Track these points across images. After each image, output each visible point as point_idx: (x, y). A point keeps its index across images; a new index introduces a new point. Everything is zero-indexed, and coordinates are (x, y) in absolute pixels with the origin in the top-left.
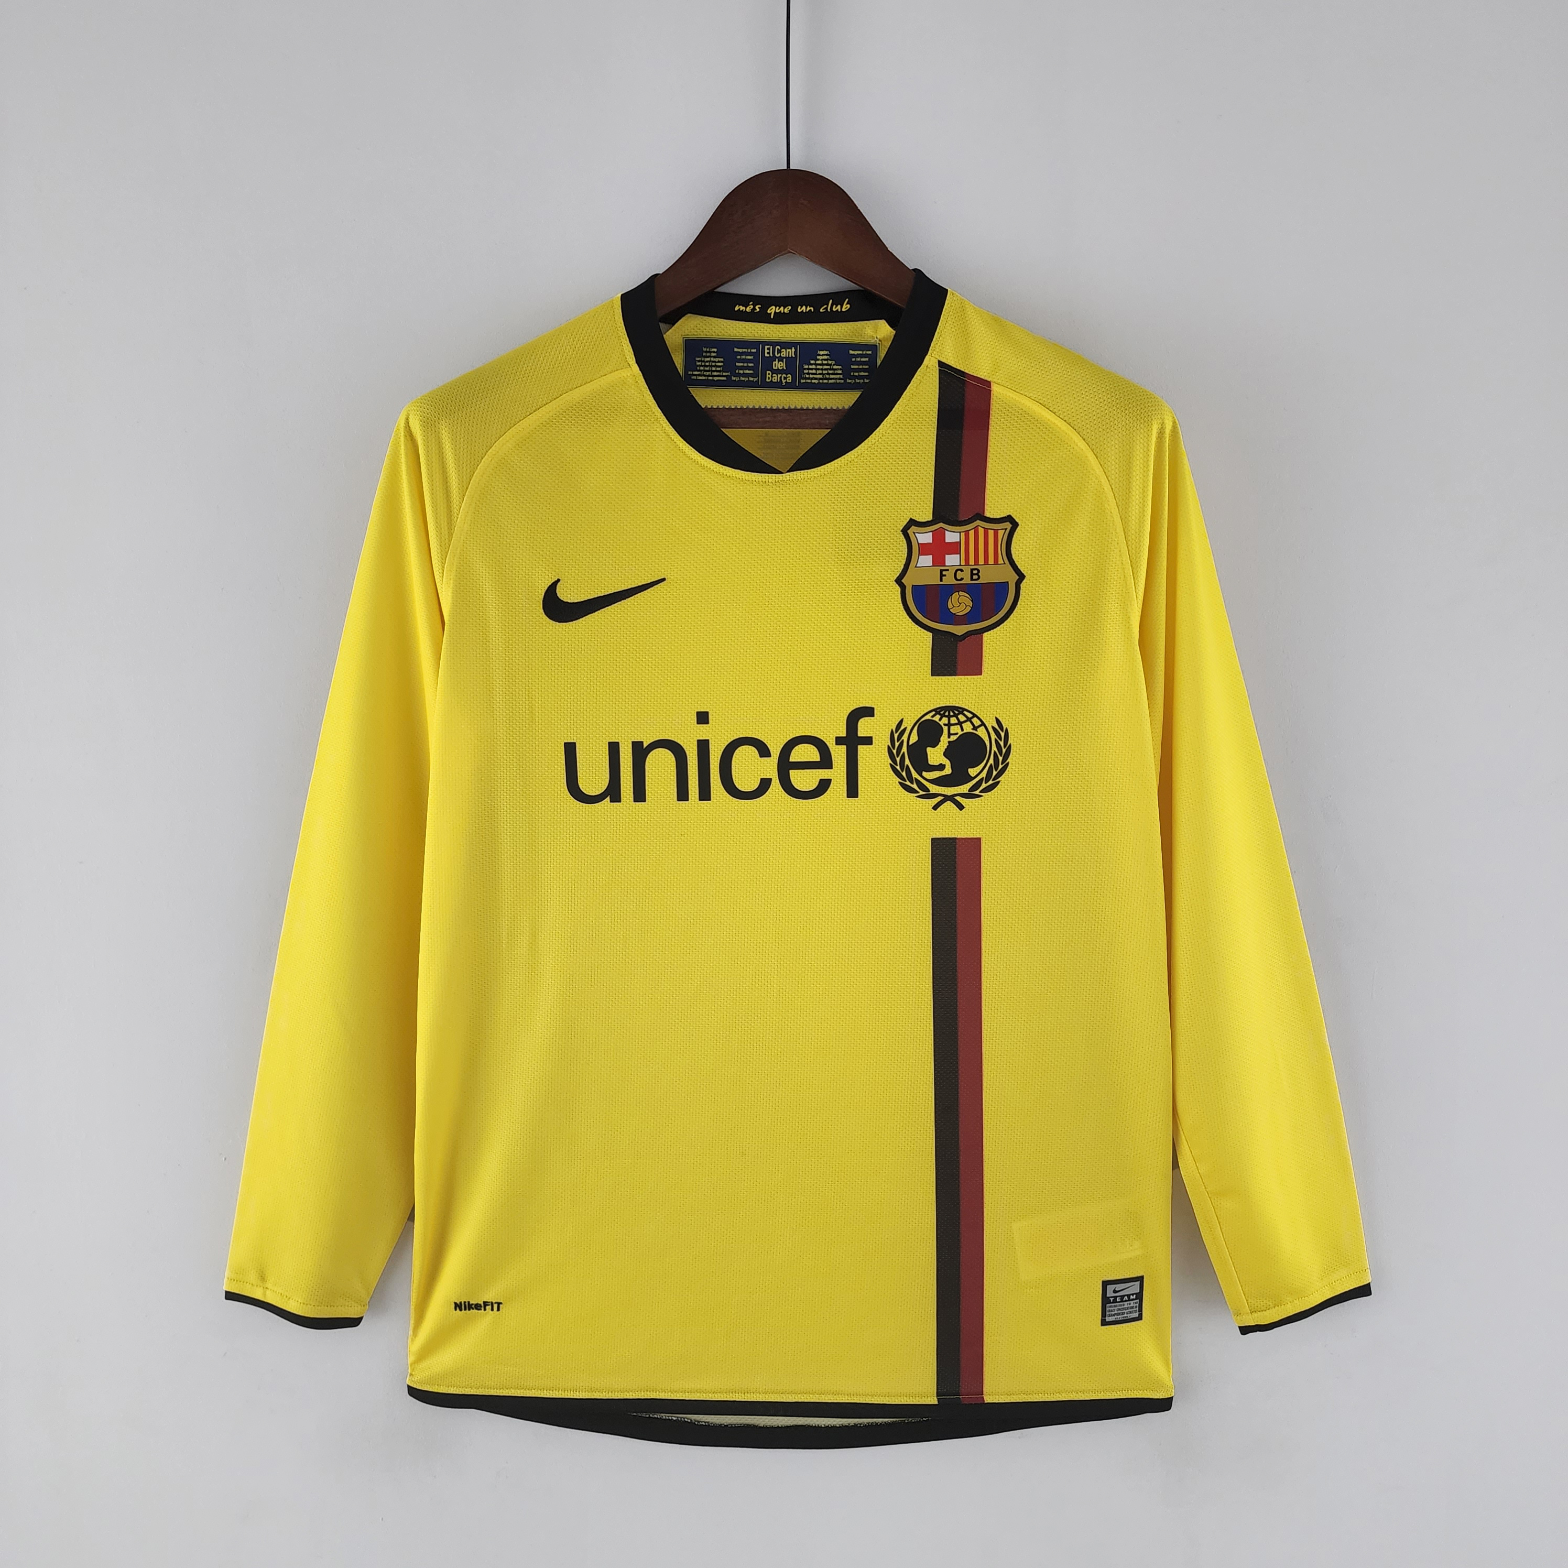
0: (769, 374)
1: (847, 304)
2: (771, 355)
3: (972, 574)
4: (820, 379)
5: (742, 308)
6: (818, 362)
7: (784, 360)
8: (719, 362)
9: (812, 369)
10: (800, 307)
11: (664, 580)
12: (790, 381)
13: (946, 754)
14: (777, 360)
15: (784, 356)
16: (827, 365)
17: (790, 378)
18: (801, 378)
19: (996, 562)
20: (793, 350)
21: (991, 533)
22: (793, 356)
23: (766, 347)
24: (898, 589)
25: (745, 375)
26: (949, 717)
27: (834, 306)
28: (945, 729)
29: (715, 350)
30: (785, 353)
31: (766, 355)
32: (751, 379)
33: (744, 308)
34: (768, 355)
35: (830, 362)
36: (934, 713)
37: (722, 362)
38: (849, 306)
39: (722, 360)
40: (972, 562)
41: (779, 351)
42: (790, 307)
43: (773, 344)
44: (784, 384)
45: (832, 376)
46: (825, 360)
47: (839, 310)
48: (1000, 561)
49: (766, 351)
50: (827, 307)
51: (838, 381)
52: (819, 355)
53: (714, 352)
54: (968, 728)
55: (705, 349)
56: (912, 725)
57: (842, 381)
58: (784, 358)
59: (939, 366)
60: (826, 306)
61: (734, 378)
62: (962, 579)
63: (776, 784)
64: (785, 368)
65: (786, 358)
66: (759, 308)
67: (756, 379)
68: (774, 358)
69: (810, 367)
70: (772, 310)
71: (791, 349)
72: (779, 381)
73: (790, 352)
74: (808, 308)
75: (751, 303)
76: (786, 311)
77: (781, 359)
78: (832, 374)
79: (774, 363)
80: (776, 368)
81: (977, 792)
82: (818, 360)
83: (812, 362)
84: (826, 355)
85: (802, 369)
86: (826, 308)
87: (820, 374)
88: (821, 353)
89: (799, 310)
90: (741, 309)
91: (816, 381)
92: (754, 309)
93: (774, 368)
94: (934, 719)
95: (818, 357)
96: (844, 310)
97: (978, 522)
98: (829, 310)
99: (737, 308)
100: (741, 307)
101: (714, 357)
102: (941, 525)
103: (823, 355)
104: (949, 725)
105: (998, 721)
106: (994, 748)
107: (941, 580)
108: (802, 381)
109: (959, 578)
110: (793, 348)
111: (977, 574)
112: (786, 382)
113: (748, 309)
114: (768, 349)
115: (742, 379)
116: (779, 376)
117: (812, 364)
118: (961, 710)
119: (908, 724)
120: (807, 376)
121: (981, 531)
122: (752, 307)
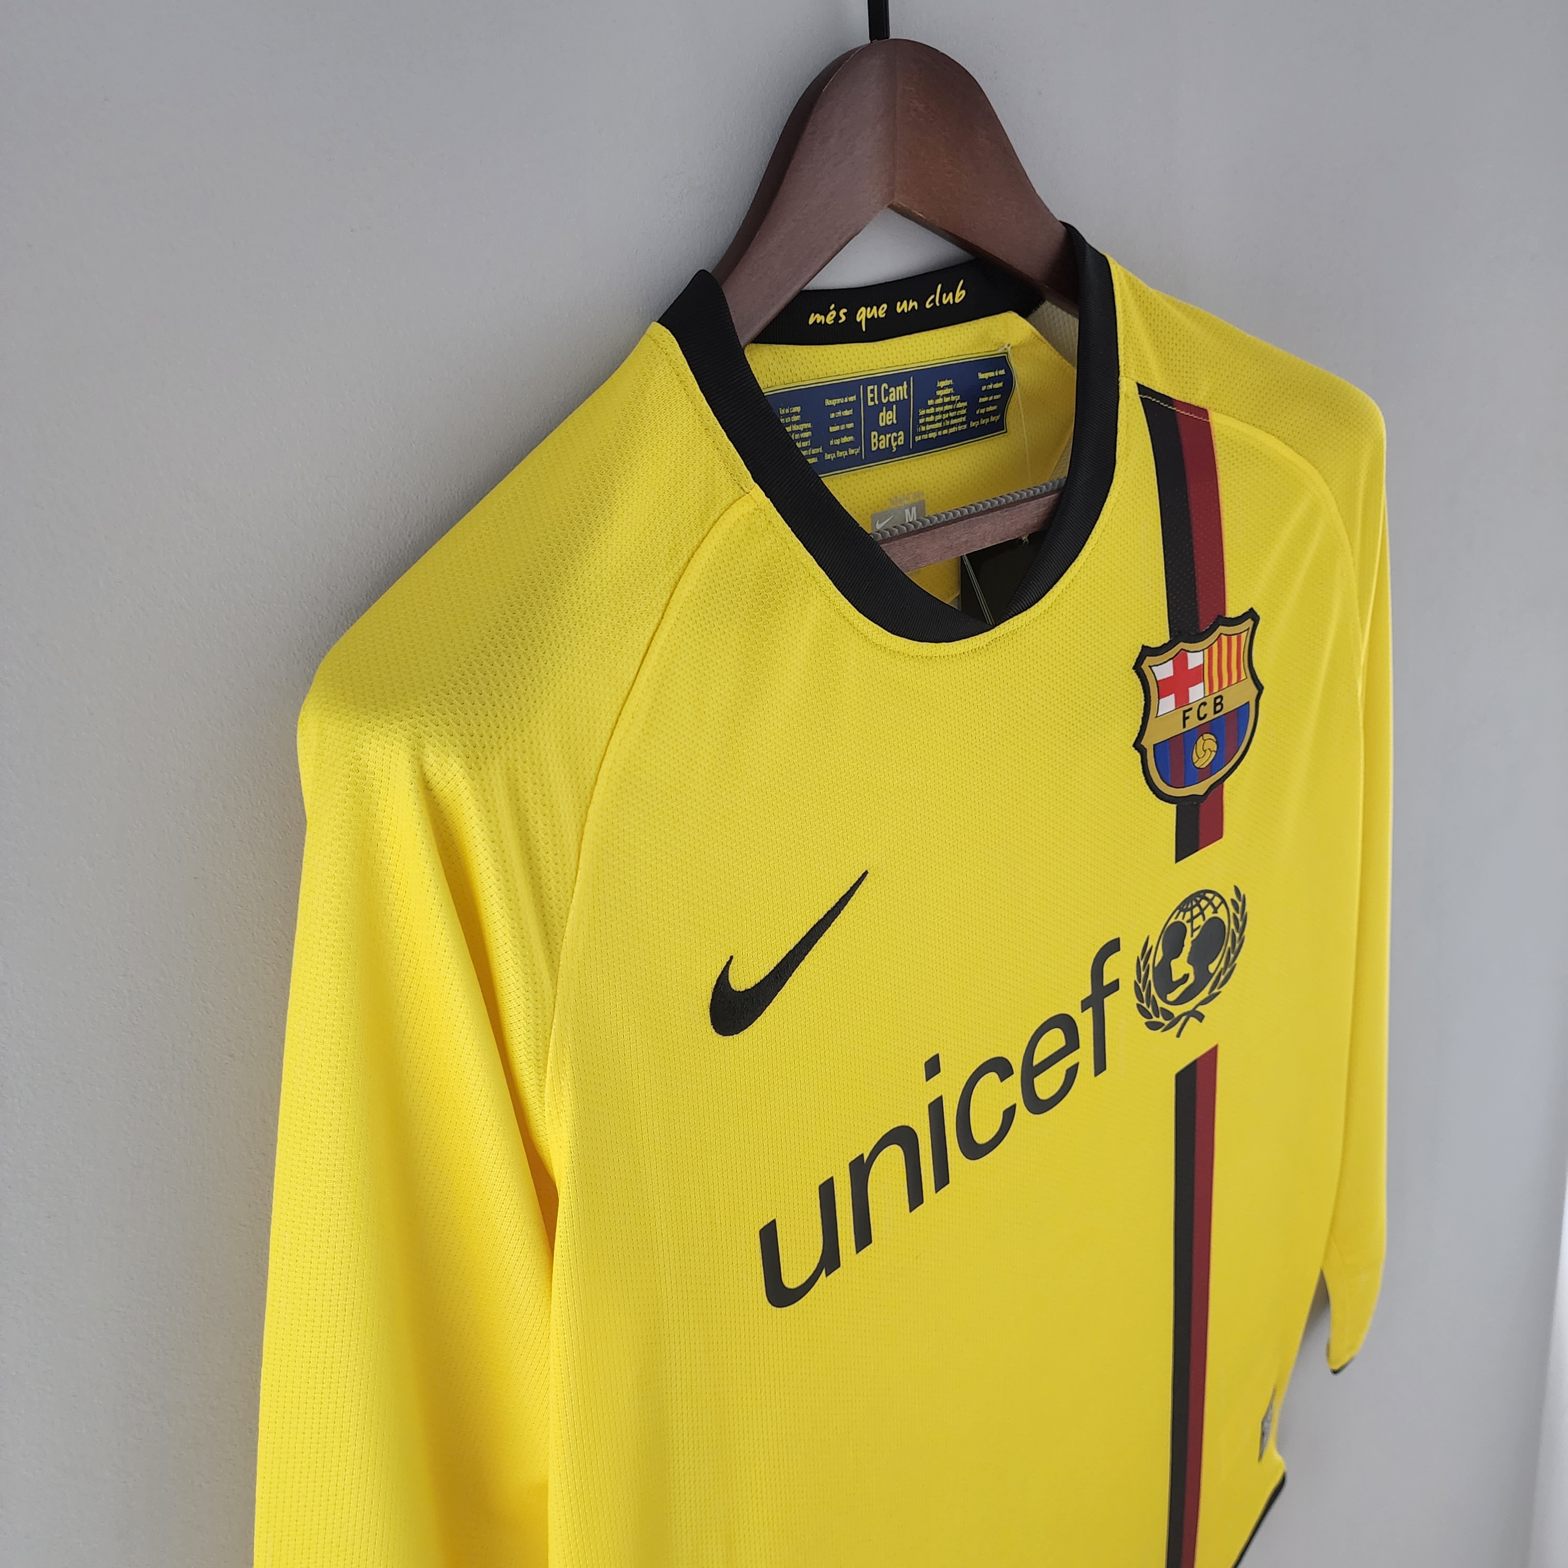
0: (875, 436)
1: (961, 289)
2: (877, 402)
3: (1216, 705)
4: (939, 429)
5: (820, 318)
6: (939, 401)
7: (894, 406)
8: (805, 430)
9: (929, 415)
10: (899, 304)
11: (866, 873)
12: (902, 443)
13: (1190, 961)
14: (884, 408)
15: (894, 400)
16: (949, 403)
17: (902, 438)
18: (916, 433)
19: (1239, 680)
20: (905, 386)
21: (1234, 638)
22: (906, 397)
23: (870, 388)
24: (1137, 755)
25: (844, 447)
26: (1191, 909)
27: (945, 295)
28: (1188, 926)
29: (798, 409)
30: (894, 394)
31: (870, 404)
32: (852, 452)
33: (823, 317)
34: (872, 403)
35: (953, 398)
36: (1178, 911)
37: (809, 429)
38: (964, 292)
39: (809, 425)
40: (1216, 689)
41: (887, 393)
42: (885, 306)
43: (877, 380)
44: (895, 449)
45: (953, 422)
46: (947, 396)
47: (951, 302)
48: (1243, 677)
49: (870, 395)
50: (934, 299)
51: (960, 428)
52: (940, 389)
53: (796, 414)
54: (1209, 913)
55: (782, 412)
56: (1156, 942)
57: (965, 426)
58: (893, 403)
59: (1140, 393)
60: (932, 297)
61: (828, 457)
62: (1205, 715)
63: (1022, 1110)
64: (895, 422)
65: (895, 402)
66: (844, 314)
67: (858, 450)
68: (879, 408)
69: (928, 411)
70: (863, 314)
71: (903, 385)
72: (888, 446)
73: (899, 393)
74: (911, 304)
75: (833, 306)
76: (882, 314)
77: (889, 406)
78: (955, 417)
79: (881, 414)
80: (884, 424)
81: (1216, 991)
82: (938, 397)
83: (930, 402)
84: (949, 386)
85: (917, 417)
86: (933, 301)
87: (939, 421)
88: (942, 384)
89: (899, 310)
90: (818, 321)
91: (933, 435)
92: (838, 317)
93: (882, 424)
94: (1178, 920)
95: (939, 393)
96: (957, 301)
97: (1222, 629)
98: (938, 304)
99: (811, 321)
100: (818, 315)
101: (798, 423)
102: (1182, 645)
103: (944, 388)
104: (1191, 921)
105: (1237, 891)
106: (1233, 926)
107: (1184, 726)
108: (918, 438)
109: (1202, 715)
110: (905, 383)
111: (1220, 703)
112: (897, 446)
113: (830, 320)
114: (872, 391)
115: (840, 454)
116: (888, 436)
117: (930, 407)
118: (1201, 894)
119: (1152, 943)
120: (923, 429)
121: (1224, 638)
122: (834, 313)
